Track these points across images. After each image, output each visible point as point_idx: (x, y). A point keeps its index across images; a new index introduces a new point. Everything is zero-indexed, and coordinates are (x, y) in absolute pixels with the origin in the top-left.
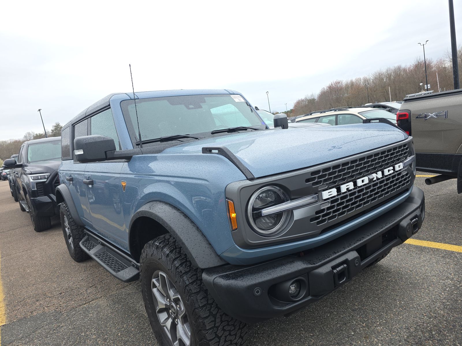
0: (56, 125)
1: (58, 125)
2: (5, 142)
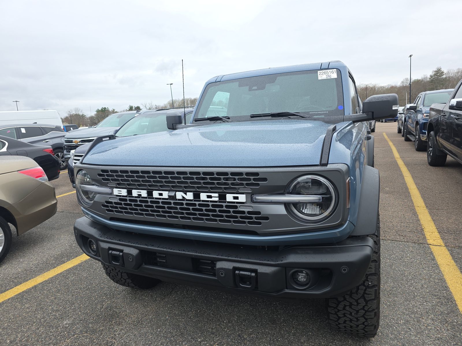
0: (437, 70)
1: (440, 70)
2: (383, 87)
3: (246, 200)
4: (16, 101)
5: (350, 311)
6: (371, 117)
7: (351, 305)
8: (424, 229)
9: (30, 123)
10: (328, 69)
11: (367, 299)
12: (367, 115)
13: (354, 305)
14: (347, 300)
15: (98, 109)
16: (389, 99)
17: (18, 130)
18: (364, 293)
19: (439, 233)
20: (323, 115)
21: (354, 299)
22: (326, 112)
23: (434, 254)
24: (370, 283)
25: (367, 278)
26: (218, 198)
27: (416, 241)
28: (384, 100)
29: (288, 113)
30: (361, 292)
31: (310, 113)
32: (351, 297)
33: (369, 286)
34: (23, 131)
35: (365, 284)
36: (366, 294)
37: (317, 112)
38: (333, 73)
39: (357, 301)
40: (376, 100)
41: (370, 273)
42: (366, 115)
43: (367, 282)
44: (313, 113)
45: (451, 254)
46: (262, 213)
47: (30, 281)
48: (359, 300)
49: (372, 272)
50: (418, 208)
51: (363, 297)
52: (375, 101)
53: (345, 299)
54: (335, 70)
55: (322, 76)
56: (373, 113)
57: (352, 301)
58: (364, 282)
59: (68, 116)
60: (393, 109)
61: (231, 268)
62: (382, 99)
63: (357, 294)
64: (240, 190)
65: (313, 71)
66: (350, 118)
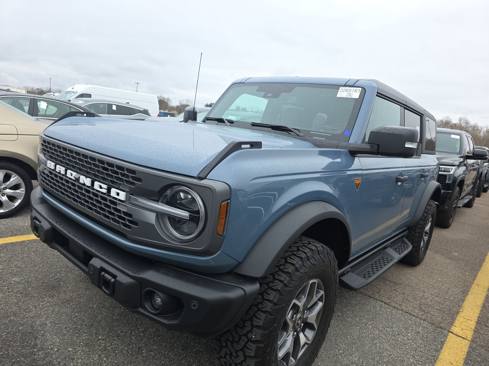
3: (126, 199)
4: (137, 83)
5: (230, 362)
6: (376, 151)
7: (231, 355)
8: (461, 313)
9: (122, 102)
10: (353, 86)
11: (246, 353)
12: (372, 147)
13: (233, 355)
14: (229, 348)
15: (207, 104)
16: (402, 133)
17: (110, 106)
18: (245, 346)
19: (478, 323)
20: (323, 137)
21: (234, 349)
22: (328, 135)
23: (445, 344)
24: (253, 337)
25: (252, 329)
26: (106, 190)
27: (436, 323)
28: (395, 133)
29: (286, 128)
30: (242, 343)
31: (311, 132)
32: (232, 345)
33: (252, 339)
34: (114, 108)
35: (248, 335)
36: (247, 348)
37: (320, 132)
38: (356, 91)
39: (236, 352)
40: (386, 131)
41: (257, 324)
42: (369, 147)
43: (250, 334)
44: (314, 133)
45: (469, 353)
46: (133, 217)
47: (25, 236)
48: (238, 352)
49: (259, 325)
50: (477, 286)
51: (242, 350)
52: (383, 132)
53: (227, 346)
54: (360, 89)
55: (342, 93)
56: (379, 145)
57: (233, 350)
58: (248, 333)
59: (179, 105)
60: (406, 146)
61: (99, 267)
62: (393, 132)
63: (238, 345)
64: (121, 186)
65: (336, 86)
66: (346, 146)
